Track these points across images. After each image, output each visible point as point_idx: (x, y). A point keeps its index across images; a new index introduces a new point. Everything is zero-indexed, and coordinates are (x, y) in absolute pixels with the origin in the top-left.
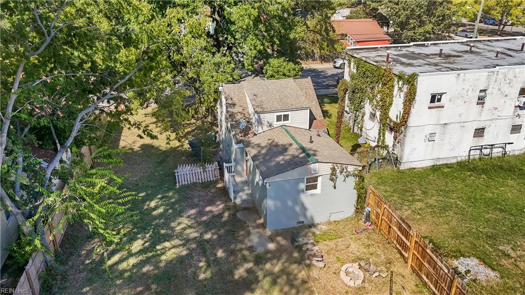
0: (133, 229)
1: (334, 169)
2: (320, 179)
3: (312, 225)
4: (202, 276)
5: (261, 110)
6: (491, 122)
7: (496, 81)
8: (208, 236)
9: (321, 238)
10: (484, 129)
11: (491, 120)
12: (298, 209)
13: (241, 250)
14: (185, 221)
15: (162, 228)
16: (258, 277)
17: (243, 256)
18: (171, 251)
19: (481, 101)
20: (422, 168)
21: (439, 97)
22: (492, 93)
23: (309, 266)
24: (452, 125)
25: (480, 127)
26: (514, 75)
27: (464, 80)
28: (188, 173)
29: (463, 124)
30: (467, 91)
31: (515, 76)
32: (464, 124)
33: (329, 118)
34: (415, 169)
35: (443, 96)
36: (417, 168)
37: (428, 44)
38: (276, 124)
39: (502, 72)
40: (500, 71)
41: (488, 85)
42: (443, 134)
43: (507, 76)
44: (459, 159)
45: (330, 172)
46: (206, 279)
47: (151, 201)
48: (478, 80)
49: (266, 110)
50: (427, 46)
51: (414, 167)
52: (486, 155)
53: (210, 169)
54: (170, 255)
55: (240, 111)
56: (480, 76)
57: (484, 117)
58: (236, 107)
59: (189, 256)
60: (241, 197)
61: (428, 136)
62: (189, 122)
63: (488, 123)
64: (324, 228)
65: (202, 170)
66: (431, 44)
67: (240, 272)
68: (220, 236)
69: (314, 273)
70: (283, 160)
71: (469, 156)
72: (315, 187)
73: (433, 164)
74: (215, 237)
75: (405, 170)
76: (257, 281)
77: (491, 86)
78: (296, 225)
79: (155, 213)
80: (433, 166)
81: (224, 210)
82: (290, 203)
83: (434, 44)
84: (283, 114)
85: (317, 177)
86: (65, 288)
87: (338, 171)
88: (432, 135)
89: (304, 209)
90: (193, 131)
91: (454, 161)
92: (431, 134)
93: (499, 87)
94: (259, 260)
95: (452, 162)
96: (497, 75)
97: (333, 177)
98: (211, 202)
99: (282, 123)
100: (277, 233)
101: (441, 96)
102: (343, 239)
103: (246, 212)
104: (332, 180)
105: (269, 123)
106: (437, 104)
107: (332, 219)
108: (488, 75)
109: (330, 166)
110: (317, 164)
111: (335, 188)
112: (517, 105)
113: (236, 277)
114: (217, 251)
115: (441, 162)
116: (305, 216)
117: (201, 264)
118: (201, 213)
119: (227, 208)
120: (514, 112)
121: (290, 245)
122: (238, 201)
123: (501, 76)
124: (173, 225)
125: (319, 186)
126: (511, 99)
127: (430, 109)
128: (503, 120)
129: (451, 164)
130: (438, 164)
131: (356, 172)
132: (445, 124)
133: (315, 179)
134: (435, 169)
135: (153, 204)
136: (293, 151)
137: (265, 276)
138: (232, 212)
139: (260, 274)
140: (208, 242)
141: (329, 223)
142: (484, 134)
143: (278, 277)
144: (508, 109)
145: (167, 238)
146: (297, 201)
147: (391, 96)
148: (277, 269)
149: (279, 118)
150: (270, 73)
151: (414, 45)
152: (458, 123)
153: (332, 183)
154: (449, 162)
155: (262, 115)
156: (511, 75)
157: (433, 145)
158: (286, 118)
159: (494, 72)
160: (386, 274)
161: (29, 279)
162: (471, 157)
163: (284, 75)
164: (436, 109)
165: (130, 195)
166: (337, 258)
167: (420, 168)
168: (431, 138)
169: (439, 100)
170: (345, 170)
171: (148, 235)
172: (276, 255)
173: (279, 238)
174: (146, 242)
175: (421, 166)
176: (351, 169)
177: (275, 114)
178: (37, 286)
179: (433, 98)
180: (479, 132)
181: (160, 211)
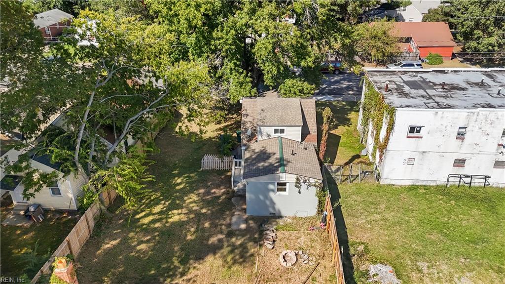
0: (160, 196)
1: (298, 179)
2: (287, 184)
3: (280, 217)
4: (189, 237)
5: (262, 124)
6: (472, 155)
7: (476, 121)
8: (204, 211)
9: (281, 228)
10: (465, 160)
11: (472, 154)
12: (268, 202)
13: (221, 225)
14: (194, 197)
15: (178, 200)
16: (223, 245)
17: (221, 229)
18: (176, 216)
19: (461, 136)
20: (401, 186)
21: (418, 129)
22: (472, 131)
23: (261, 246)
24: (430, 153)
25: (460, 159)
26: (496, 117)
27: (442, 117)
28: (210, 161)
29: (442, 154)
30: (446, 127)
31: (498, 118)
32: (444, 154)
33: (349, 126)
34: (394, 185)
35: (422, 129)
36: (396, 185)
37: (448, 71)
38: (273, 135)
39: (482, 114)
40: (480, 113)
41: (468, 124)
42: (421, 160)
43: (488, 117)
44: (439, 183)
45: (295, 181)
46: (191, 240)
47: (179, 178)
48: (457, 118)
49: (266, 124)
50: (446, 73)
51: (393, 184)
52: (467, 184)
53: (226, 161)
54: (176, 218)
55: (251, 121)
56: (459, 115)
57: (464, 150)
58: (248, 117)
59: (187, 222)
60: (239, 186)
61: (407, 160)
62: (231, 116)
63: (469, 156)
64: (289, 221)
65: (220, 161)
66: (451, 71)
67: (213, 240)
68: (213, 213)
69: (262, 251)
70: (262, 166)
71: (448, 181)
72: (285, 190)
73: (412, 184)
74: (209, 212)
75: (384, 185)
76: (221, 248)
77: (471, 125)
78: (269, 215)
79: (178, 188)
80: (413, 185)
81: (223, 194)
82: (261, 197)
83: (455, 71)
84: (279, 128)
85: (286, 183)
86: (109, 228)
87: (302, 181)
88: (411, 160)
89: (273, 203)
90: (232, 124)
91: (434, 184)
92: (409, 159)
93: (480, 126)
94: (230, 234)
95: (431, 185)
96: (478, 116)
97: (298, 184)
98: (218, 187)
99: (278, 135)
100: (252, 218)
101: (420, 128)
102: (297, 232)
103: (239, 198)
104: (297, 187)
105: (267, 134)
106: (416, 134)
107: (298, 215)
108: (468, 115)
109: (295, 176)
110: (285, 174)
111: (300, 193)
112: (500, 143)
113: (210, 242)
114: (206, 223)
115: (420, 183)
116: (274, 208)
117: (192, 229)
118: (208, 193)
119: (227, 193)
120: (497, 150)
121: (257, 228)
122: (236, 189)
123: (481, 117)
124: (186, 198)
125: (287, 189)
126: (494, 138)
127: (408, 139)
128: (485, 155)
129: (430, 186)
130: (417, 184)
131: (317, 184)
132: (424, 152)
133: (285, 184)
134: (413, 188)
135: (179, 181)
136: (272, 160)
137: (228, 246)
138: (228, 196)
139: (226, 244)
140: (204, 216)
141: (295, 218)
142: (465, 165)
143: (237, 248)
144: (491, 146)
145: (178, 207)
146: (267, 197)
147: (381, 120)
148: (239, 243)
149: (276, 131)
150: (283, 91)
151: (433, 71)
152: (437, 152)
153: (298, 189)
154: (427, 184)
155: (262, 128)
156: (493, 117)
157: (412, 168)
158: (282, 131)
159: (474, 113)
160: (313, 263)
161: (87, 219)
162: (449, 183)
163: (295, 93)
164: (415, 139)
165: (150, 177)
166: (286, 244)
167: (399, 185)
168: (410, 161)
169: (418, 131)
170: (308, 181)
171: (167, 203)
172: (243, 233)
173: (251, 222)
174: (165, 207)
175: (400, 184)
176: (312, 181)
177: (274, 128)
178: (92, 224)
179: (412, 130)
180: (460, 163)
181: (182, 186)
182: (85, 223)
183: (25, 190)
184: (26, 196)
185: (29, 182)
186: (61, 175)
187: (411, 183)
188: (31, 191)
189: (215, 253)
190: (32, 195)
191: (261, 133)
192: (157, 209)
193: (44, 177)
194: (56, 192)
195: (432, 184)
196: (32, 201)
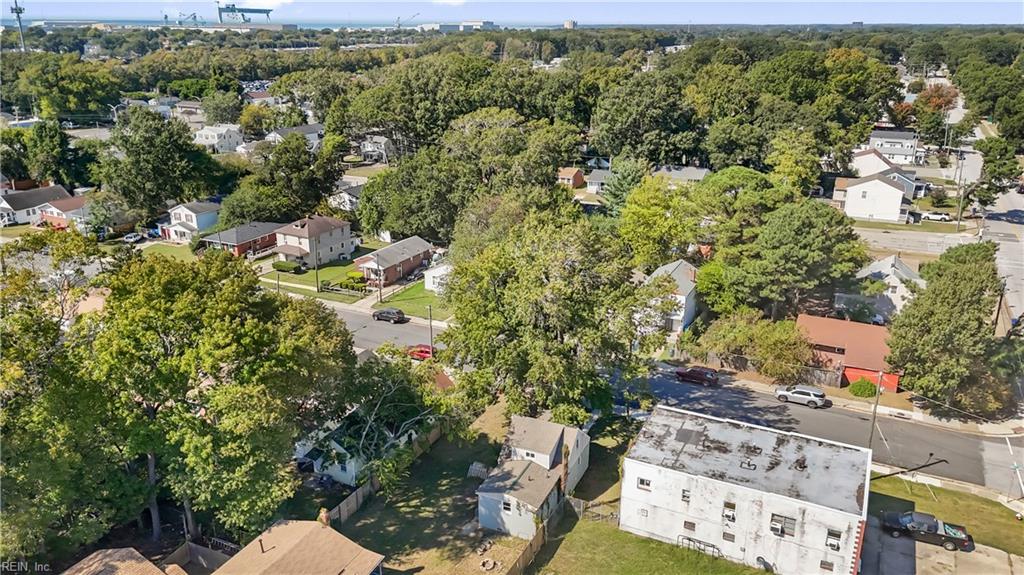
0: (422, 493)
1: (518, 503)
2: (511, 506)
4: (426, 531)
5: (521, 445)
7: (697, 487)
10: (694, 524)
11: (700, 519)
12: (499, 520)
14: (449, 501)
16: (448, 544)
17: (453, 532)
18: (427, 513)
19: (686, 498)
20: (637, 536)
22: (695, 496)
24: (661, 509)
25: (690, 522)
27: (666, 477)
28: (477, 469)
29: (672, 513)
30: (671, 487)
31: (716, 490)
32: (674, 513)
34: (631, 534)
35: (651, 483)
36: (634, 534)
38: (526, 458)
41: (690, 488)
42: (654, 514)
43: (707, 486)
44: (673, 542)
46: (427, 534)
47: (446, 479)
48: (679, 480)
49: (523, 446)
52: (701, 550)
54: (424, 514)
56: (680, 477)
57: (691, 514)
58: (513, 435)
59: (432, 519)
61: (640, 511)
63: (698, 521)
64: (510, 539)
65: (486, 471)
70: (500, 485)
72: (509, 510)
73: (649, 536)
74: (453, 516)
75: (622, 531)
76: (445, 545)
77: (693, 490)
79: (440, 488)
80: (649, 538)
83: (751, 428)
84: (531, 452)
85: (510, 504)
87: (521, 505)
88: (644, 511)
89: (502, 520)
91: (669, 542)
92: (642, 510)
93: (701, 493)
94: (458, 538)
99: (530, 458)
100: (484, 530)
101: (649, 482)
102: (510, 548)
105: (521, 455)
106: (646, 487)
107: (520, 536)
109: (516, 500)
110: (508, 495)
111: (521, 515)
112: (724, 515)
113: (440, 539)
114: (445, 524)
116: (504, 527)
117: (433, 526)
118: (462, 500)
120: (722, 521)
121: (481, 539)
123: (700, 484)
124: (441, 500)
125: (511, 510)
126: (717, 508)
127: (639, 489)
128: (713, 524)
129: (665, 543)
130: (653, 538)
131: (534, 511)
132: (655, 506)
134: (649, 541)
135: (444, 482)
136: (510, 481)
137: (450, 546)
139: (450, 544)
140: (447, 518)
141: (516, 538)
142: (695, 529)
143: (456, 549)
145: (433, 505)
146: (497, 513)
148: (460, 545)
149: (528, 454)
152: (667, 509)
153: (519, 512)
154: (663, 541)
155: (519, 449)
157: (646, 520)
158: (533, 456)
161: (357, 495)
164: (645, 491)
166: (494, 555)
168: (643, 513)
169: (648, 485)
170: (526, 506)
171: (424, 500)
172: (468, 539)
173: (479, 532)
174: (420, 503)
175: (638, 534)
176: (530, 507)
177: (525, 451)
178: (361, 500)
179: (642, 482)
180: (690, 526)
181: (444, 488)
182: (355, 499)
183: (324, 463)
184: (323, 467)
185: (327, 457)
186: (349, 456)
187: (647, 535)
188: (327, 464)
189: (439, 548)
190: (327, 468)
191: (516, 454)
192: (413, 503)
193: (338, 454)
194: (344, 469)
195: (667, 541)
196: (326, 472)
